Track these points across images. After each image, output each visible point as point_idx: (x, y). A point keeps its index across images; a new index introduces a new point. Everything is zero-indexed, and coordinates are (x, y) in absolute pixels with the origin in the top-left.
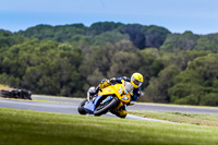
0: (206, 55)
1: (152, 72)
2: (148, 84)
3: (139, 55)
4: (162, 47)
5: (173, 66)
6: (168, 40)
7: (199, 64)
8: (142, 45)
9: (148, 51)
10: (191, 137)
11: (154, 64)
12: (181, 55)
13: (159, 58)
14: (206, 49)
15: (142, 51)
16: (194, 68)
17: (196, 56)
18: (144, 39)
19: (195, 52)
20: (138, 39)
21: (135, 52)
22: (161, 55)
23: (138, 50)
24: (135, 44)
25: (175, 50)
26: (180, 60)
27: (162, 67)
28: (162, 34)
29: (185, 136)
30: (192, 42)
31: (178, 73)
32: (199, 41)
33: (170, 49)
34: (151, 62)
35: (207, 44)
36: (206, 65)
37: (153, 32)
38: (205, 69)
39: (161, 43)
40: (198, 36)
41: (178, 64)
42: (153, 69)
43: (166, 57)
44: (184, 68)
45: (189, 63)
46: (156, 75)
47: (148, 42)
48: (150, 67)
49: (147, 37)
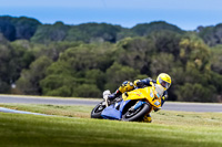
0: (77, 45)
1: (23, 64)
2: (19, 76)
3: (9, 47)
4: (33, 38)
5: (44, 57)
6: (38, 32)
7: (70, 55)
8: (12, 37)
9: (18, 43)
10: (64, 129)
11: (25, 56)
12: (52, 46)
13: (29, 50)
14: (78, 39)
15: (12, 43)
16: (65, 59)
17: (67, 47)
18: (14, 31)
19: (66, 43)
20: (8, 31)
21: (5, 44)
22: (32, 46)
23: (9, 42)
24: (5, 36)
25: (46, 41)
26: (51, 51)
27: (32, 58)
28: (32, 25)
29: (58, 129)
30: (63, 32)
31: (49, 65)
32: (70, 32)
33: (40, 41)
34: (22, 54)
35: (78, 34)
36: (78, 56)
37: (23, 24)
38: (77, 60)
39: (32, 34)
40: (69, 27)
41: (49, 55)
42: (25, 61)
43: (37, 48)
44: (55, 59)
45: (61, 54)
46: (27, 67)
47: (18, 34)
48: (21, 59)
49: (17, 29)
